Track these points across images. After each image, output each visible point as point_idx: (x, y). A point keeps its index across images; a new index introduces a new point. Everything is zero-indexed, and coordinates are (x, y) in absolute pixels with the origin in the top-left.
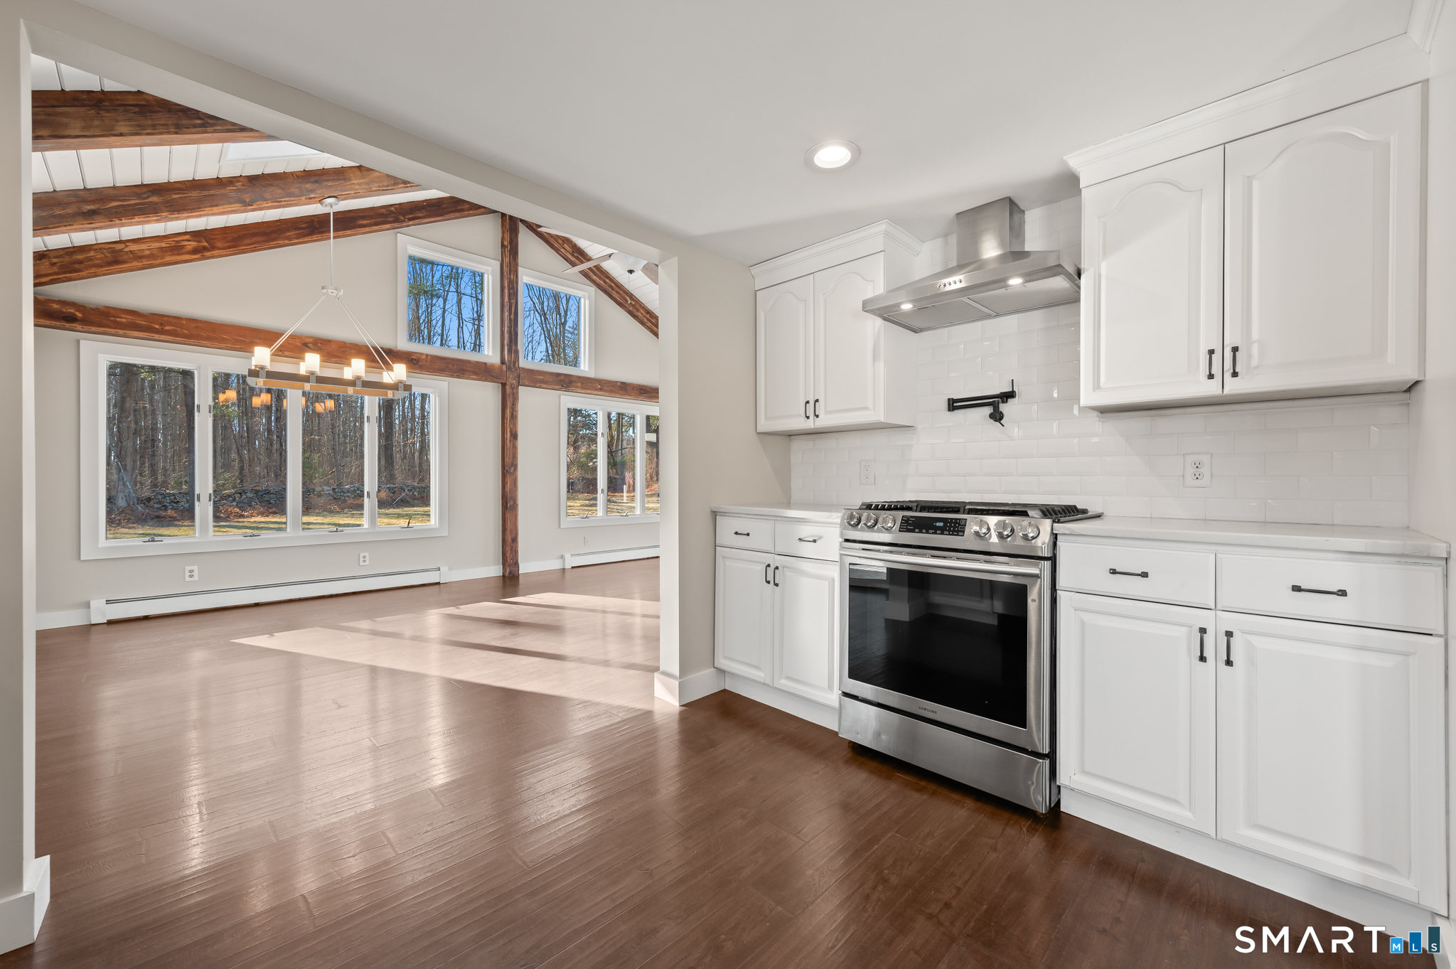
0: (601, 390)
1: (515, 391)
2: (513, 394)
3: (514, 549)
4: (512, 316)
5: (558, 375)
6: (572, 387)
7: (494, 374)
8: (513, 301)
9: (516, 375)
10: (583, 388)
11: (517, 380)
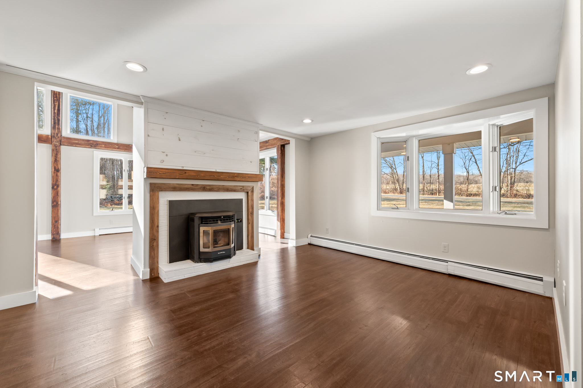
0: (118, 148)
1: (57, 148)
2: (57, 150)
3: (56, 227)
4: (56, 111)
5: (88, 141)
6: (98, 146)
7: (43, 140)
8: (57, 104)
9: (58, 140)
10: (105, 147)
11: (60, 142)
